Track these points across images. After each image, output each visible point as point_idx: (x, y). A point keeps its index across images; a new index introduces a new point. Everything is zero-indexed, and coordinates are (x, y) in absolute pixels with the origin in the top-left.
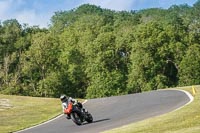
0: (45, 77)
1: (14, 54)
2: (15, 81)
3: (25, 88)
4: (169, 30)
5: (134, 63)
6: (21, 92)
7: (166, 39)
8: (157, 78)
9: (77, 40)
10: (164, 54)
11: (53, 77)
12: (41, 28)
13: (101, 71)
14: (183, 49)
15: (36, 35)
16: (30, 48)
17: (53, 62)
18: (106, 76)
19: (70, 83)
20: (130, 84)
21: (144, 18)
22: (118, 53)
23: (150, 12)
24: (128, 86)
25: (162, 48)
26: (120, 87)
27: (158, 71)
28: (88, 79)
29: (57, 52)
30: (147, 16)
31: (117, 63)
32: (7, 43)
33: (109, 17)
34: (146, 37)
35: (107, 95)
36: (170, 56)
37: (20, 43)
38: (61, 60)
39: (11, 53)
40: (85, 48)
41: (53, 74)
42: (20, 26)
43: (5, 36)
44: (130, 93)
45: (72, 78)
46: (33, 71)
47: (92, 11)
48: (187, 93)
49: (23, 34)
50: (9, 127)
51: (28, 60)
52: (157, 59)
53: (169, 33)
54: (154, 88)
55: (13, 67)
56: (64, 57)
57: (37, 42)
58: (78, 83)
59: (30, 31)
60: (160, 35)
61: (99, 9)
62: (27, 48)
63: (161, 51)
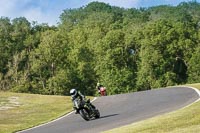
0: (54, 75)
1: (23, 51)
2: (24, 79)
3: (34, 86)
4: (178, 27)
5: (143, 60)
6: (31, 90)
7: (176, 36)
8: (167, 75)
9: (86, 38)
10: (173, 52)
11: (62, 74)
12: (50, 26)
13: (111, 68)
14: (192, 46)
15: (46, 33)
16: (39, 46)
17: (62, 60)
18: (115, 74)
19: (80, 81)
20: (140, 81)
21: (153, 15)
22: (128, 51)
23: (159, 9)
24: (138, 83)
25: (171, 45)
26: (130, 84)
27: (167, 68)
28: (97, 76)
29: (66, 50)
30: (156, 13)
31: (126, 60)
32: (16, 41)
33: (118, 14)
34: (155, 34)
35: (116, 92)
36: (180, 53)
37: (29, 40)
38: (70, 58)
39: (20, 50)
40: (94, 46)
41: (62, 72)
42: (29, 24)
43: (14, 34)
44: (139, 90)
45: (81, 76)
46: (42, 69)
47: (101, 8)
48: (197, 90)
49: (32, 32)
50: (19, 125)
51: (37, 57)
52: (166, 56)
53: (178, 31)
54: (164, 85)
55: (23, 65)
56: (73, 55)
57: (46, 39)
58: (87, 80)
59: (39, 29)
60: (169, 32)
61: (108, 6)
62: (37, 46)
63: (170, 48)
